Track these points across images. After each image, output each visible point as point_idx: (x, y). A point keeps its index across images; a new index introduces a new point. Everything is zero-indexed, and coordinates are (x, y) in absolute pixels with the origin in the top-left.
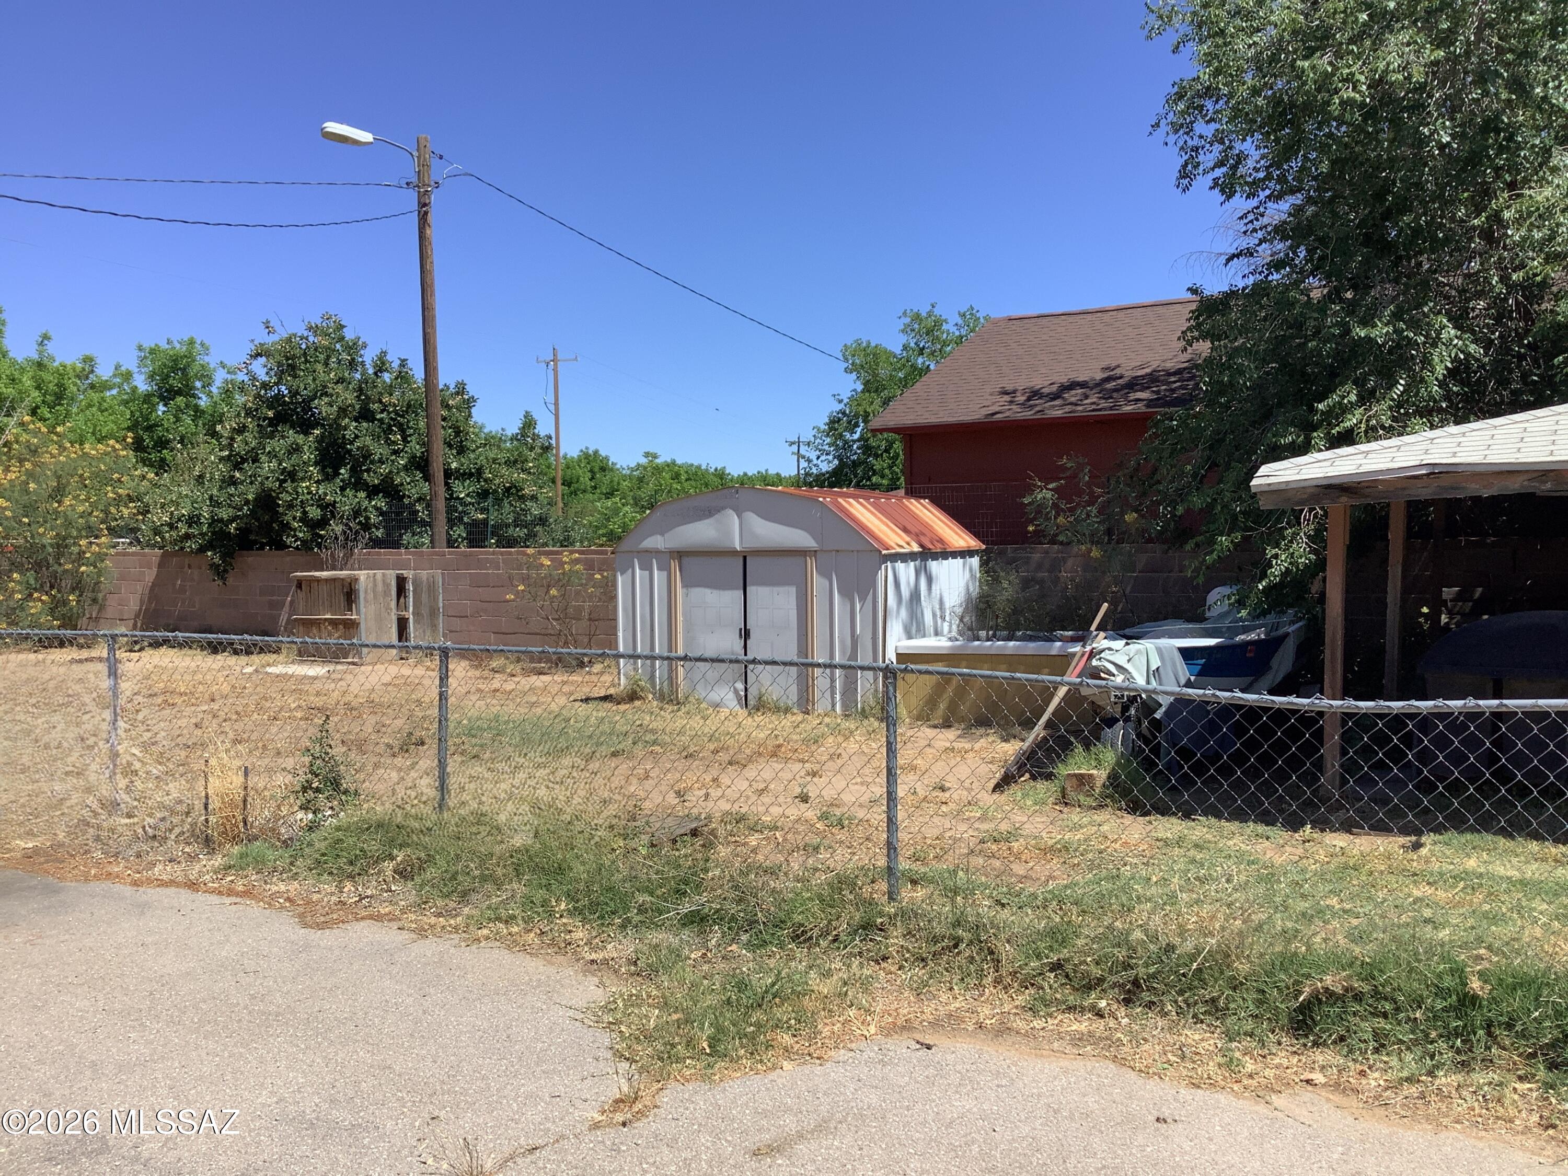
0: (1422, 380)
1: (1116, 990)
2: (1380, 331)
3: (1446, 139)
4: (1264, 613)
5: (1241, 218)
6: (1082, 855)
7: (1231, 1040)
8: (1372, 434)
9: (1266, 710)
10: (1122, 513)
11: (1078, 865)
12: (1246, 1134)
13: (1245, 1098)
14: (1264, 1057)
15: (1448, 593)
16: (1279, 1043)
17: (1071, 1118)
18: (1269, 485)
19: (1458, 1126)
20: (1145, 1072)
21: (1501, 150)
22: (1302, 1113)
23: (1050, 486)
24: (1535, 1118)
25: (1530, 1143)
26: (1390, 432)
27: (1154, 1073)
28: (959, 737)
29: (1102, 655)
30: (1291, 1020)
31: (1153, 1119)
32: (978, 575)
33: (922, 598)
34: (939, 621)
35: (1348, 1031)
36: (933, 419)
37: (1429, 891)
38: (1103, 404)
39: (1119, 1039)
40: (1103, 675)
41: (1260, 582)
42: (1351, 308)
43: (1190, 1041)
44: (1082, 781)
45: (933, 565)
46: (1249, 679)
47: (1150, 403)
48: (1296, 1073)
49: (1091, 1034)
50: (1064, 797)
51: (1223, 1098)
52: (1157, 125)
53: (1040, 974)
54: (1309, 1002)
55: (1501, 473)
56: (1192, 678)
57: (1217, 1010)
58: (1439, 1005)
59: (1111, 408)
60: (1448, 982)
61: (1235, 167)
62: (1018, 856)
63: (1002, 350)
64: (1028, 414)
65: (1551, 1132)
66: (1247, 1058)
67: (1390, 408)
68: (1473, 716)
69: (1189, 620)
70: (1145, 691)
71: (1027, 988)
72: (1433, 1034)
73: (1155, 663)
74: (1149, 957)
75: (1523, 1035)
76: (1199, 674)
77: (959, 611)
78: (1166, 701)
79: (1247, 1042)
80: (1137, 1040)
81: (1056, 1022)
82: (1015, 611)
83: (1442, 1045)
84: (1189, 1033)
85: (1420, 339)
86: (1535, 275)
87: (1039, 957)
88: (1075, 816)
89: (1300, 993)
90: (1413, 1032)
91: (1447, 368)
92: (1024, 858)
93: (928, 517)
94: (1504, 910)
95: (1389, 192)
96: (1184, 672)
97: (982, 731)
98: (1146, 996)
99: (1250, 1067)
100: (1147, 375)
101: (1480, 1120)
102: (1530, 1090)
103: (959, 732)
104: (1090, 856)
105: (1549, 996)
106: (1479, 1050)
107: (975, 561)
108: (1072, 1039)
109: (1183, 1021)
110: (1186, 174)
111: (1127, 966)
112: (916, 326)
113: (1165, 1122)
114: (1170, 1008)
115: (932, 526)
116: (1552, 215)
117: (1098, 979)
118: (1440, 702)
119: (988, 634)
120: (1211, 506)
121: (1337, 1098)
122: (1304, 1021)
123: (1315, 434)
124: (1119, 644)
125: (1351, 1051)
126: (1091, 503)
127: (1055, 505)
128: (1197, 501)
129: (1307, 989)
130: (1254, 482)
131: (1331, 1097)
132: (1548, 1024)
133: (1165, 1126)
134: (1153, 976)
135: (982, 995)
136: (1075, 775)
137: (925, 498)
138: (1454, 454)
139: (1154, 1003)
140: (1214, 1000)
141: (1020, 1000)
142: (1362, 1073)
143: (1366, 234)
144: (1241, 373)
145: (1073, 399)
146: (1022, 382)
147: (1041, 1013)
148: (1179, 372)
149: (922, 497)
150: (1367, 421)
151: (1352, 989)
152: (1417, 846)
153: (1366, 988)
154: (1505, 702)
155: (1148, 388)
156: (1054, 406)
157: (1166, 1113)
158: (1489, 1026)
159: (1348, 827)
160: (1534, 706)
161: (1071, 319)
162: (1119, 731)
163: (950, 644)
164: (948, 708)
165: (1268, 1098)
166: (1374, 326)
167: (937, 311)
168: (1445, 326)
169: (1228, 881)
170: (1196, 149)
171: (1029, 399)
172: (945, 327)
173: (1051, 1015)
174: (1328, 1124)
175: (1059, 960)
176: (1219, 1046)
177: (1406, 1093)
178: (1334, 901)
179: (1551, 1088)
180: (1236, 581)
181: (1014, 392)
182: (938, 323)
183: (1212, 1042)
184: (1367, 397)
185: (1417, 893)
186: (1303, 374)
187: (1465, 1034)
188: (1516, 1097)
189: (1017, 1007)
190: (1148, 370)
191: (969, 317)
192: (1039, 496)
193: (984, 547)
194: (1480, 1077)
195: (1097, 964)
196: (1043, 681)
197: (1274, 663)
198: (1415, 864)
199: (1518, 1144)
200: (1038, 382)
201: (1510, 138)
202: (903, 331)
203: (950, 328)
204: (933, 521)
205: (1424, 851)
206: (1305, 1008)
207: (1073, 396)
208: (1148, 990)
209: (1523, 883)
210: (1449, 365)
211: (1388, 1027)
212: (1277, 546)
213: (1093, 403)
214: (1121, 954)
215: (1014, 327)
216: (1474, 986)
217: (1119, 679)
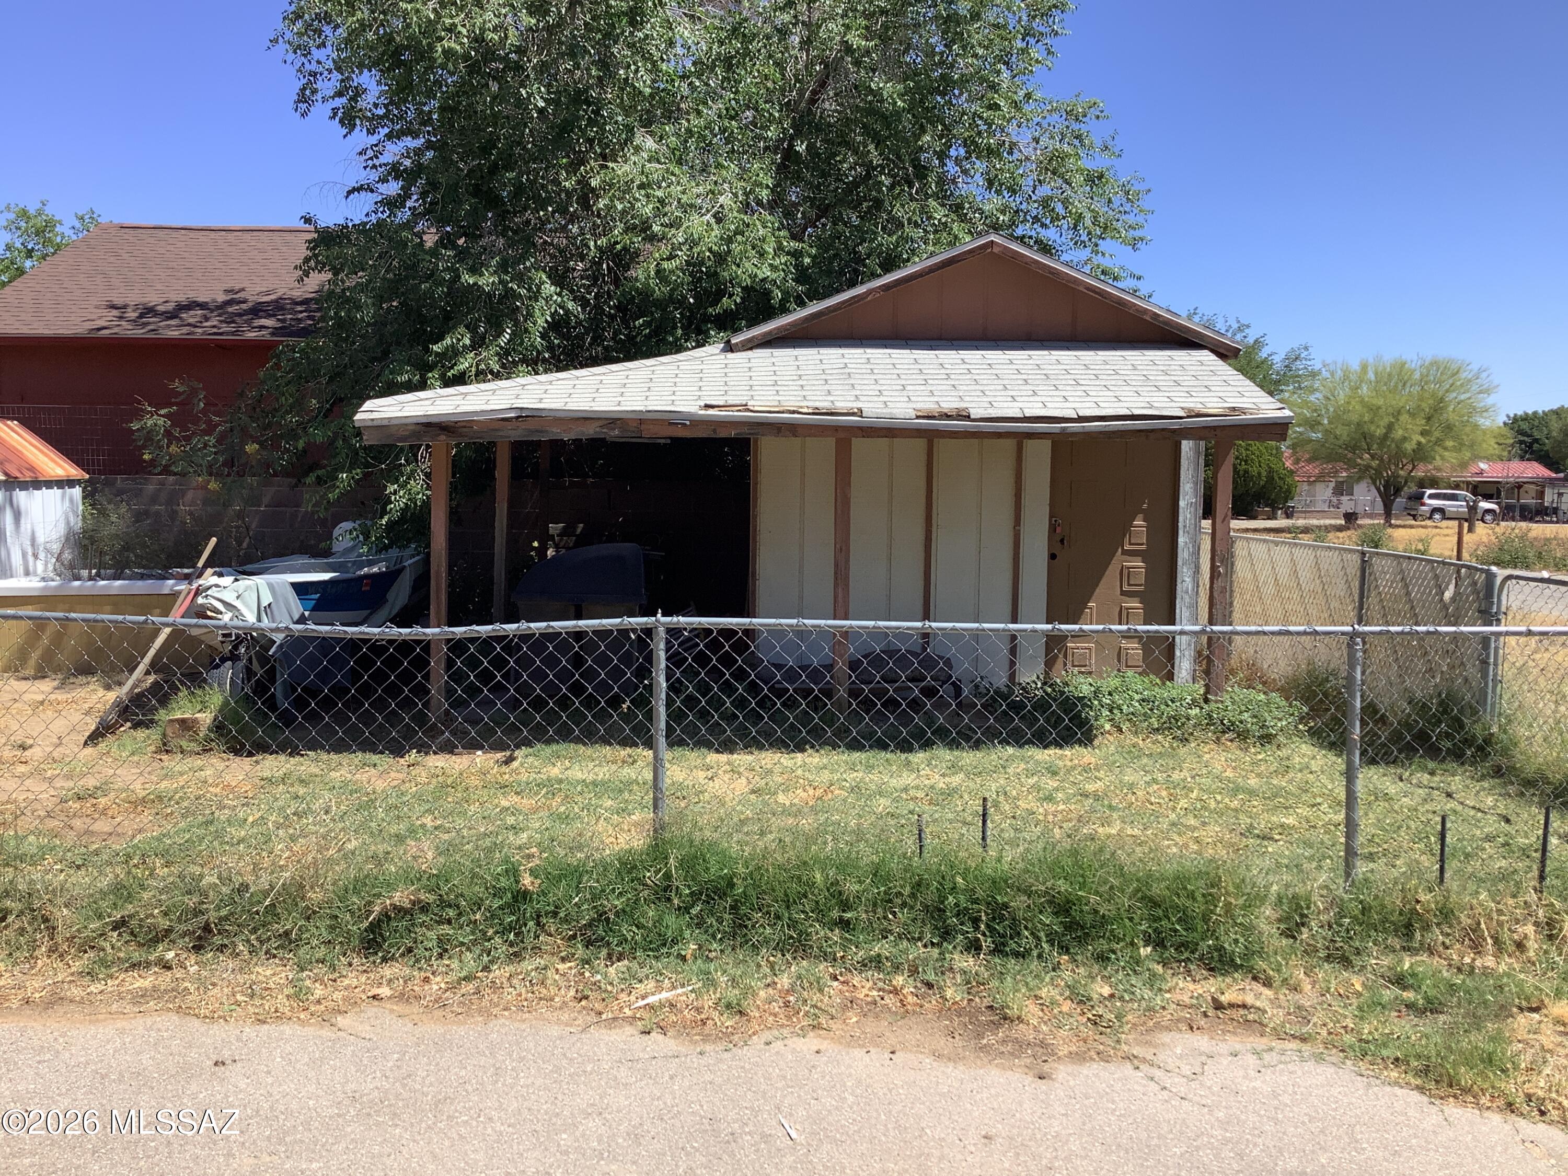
0: (526, 331)
1: (187, 939)
2: (487, 280)
3: (541, 104)
4: (386, 548)
5: (361, 153)
6: (177, 803)
7: (302, 970)
8: (481, 376)
9: (338, 640)
10: (243, 444)
11: (172, 813)
12: (307, 1060)
13: (311, 1025)
14: (335, 981)
15: (556, 529)
16: (350, 965)
17: (120, 1080)
18: (372, 420)
19: (506, 1013)
20: (211, 1018)
21: (591, 122)
22: (364, 1029)
23: (162, 412)
24: (572, 993)
25: (565, 1017)
26: (497, 376)
27: (220, 1017)
28: (56, 689)
29: (209, 592)
30: (362, 941)
31: (210, 1063)
32: (81, 508)
33: (8, 534)
34: (31, 559)
35: (415, 942)
36: (25, 330)
37: (516, 799)
38: (225, 328)
39: (186, 989)
40: (209, 613)
41: (382, 518)
42: (462, 254)
43: (260, 977)
44: (186, 725)
45: (21, 496)
46: (365, 613)
47: (276, 331)
48: (364, 991)
49: (155, 989)
50: (165, 744)
51: (287, 1029)
52: (276, 41)
53: (101, 935)
54: (379, 920)
55: (578, 419)
56: (307, 613)
57: (290, 943)
58: (497, 903)
59: (233, 333)
60: (504, 883)
61: (354, 99)
62: (104, 812)
63: (112, 259)
64: (139, 333)
65: (583, 1003)
66: (317, 985)
67: (498, 354)
68: (525, 638)
69: (314, 556)
70: (256, 630)
71: (86, 952)
72: (490, 932)
73: (267, 599)
74: (221, 900)
75: (566, 920)
76: (313, 610)
77: (56, 547)
78: (279, 638)
79: (320, 969)
80: (203, 985)
81: (117, 982)
82: (126, 548)
83: (498, 940)
84: (260, 971)
85: (523, 292)
86: (617, 243)
87: (100, 917)
88: (173, 763)
89: (370, 912)
90: (473, 933)
91: (547, 321)
92: (110, 813)
93: (17, 441)
94: (576, 810)
95: (495, 147)
96: (297, 607)
97: (82, 679)
98: (217, 940)
99: (319, 991)
100: (272, 302)
101: (525, 1004)
102: (570, 968)
103: (56, 683)
104: (186, 804)
105: (588, 881)
106: (529, 940)
107: (77, 492)
108: (134, 998)
109: (255, 959)
110: (304, 98)
111: (197, 912)
112: (23, 224)
113: (223, 1064)
114: (242, 948)
115: (20, 452)
116: (629, 191)
117: (166, 931)
118: (497, 626)
119: (90, 573)
120: (332, 442)
121: (399, 1008)
122: (374, 939)
123: (430, 375)
124: (227, 580)
125: (418, 961)
126: (208, 432)
127: (168, 433)
128: (318, 435)
129: (377, 908)
130: (358, 417)
131: (395, 1008)
132: (586, 906)
133: (223, 1068)
134: (226, 918)
135: (32, 968)
136: (177, 720)
137: (12, 419)
138: (541, 400)
139: (226, 946)
140: (287, 933)
141: (77, 966)
142: (426, 980)
143: (477, 185)
144: (359, 308)
145: (191, 320)
146: (134, 297)
147: (101, 976)
148: (306, 302)
149: (9, 419)
150: (477, 365)
151: (420, 901)
152: (509, 760)
153: (431, 898)
154: (552, 623)
155: (274, 315)
156: (169, 326)
157: (226, 1054)
158: (539, 916)
159: (448, 748)
160: (575, 627)
161: (192, 234)
162: (227, 671)
163: (43, 584)
164: (42, 657)
165: (334, 1020)
166: (481, 275)
167: (49, 210)
168: (544, 283)
169: (327, 812)
170: (314, 74)
171: (141, 316)
172: (58, 229)
173: (111, 977)
174: (388, 1034)
175: (123, 917)
176: (290, 977)
177: (463, 991)
178: (428, 821)
179: (587, 963)
180: (360, 516)
181: (125, 307)
182: (50, 224)
183: (283, 975)
184: (478, 343)
185: (505, 803)
186: (420, 315)
187: (517, 928)
188: (557, 977)
189: (72, 974)
190: (273, 297)
191: (87, 220)
192: (150, 423)
193: (87, 476)
194: (529, 965)
195: (166, 914)
196: (103, 621)
197: (391, 596)
198: (507, 776)
199: (555, 1019)
200: (153, 299)
201: (597, 113)
202: (5, 228)
203: (66, 230)
204: (25, 447)
205: (515, 764)
206: (375, 927)
207: (191, 316)
208: (220, 933)
209: (594, 783)
210: (549, 319)
211: (451, 932)
212: (396, 481)
213: (214, 327)
214: (191, 901)
215: (126, 237)
216: (526, 882)
217: (226, 617)
